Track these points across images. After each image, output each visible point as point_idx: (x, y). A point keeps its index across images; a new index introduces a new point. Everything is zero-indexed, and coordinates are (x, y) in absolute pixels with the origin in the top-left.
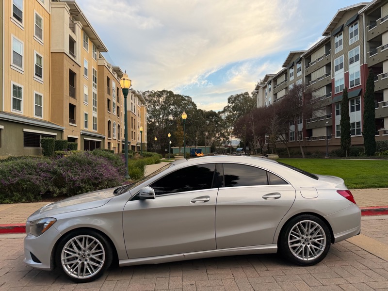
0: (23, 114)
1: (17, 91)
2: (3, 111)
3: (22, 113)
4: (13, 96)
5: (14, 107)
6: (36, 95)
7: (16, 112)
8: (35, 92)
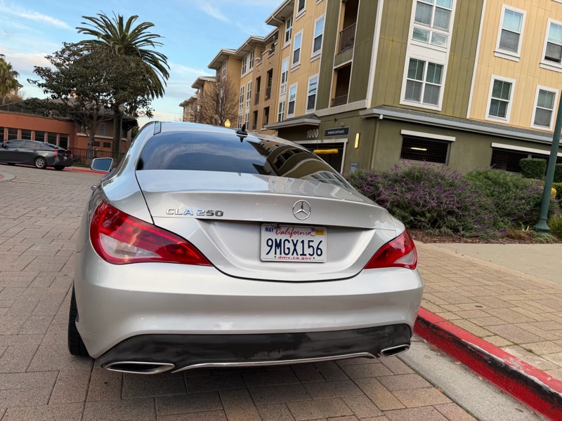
0: (508, 122)
1: (502, 88)
2: (468, 117)
3: (507, 120)
4: (493, 96)
5: (492, 112)
6: (542, 92)
7: (497, 120)
8: (540, 87)
